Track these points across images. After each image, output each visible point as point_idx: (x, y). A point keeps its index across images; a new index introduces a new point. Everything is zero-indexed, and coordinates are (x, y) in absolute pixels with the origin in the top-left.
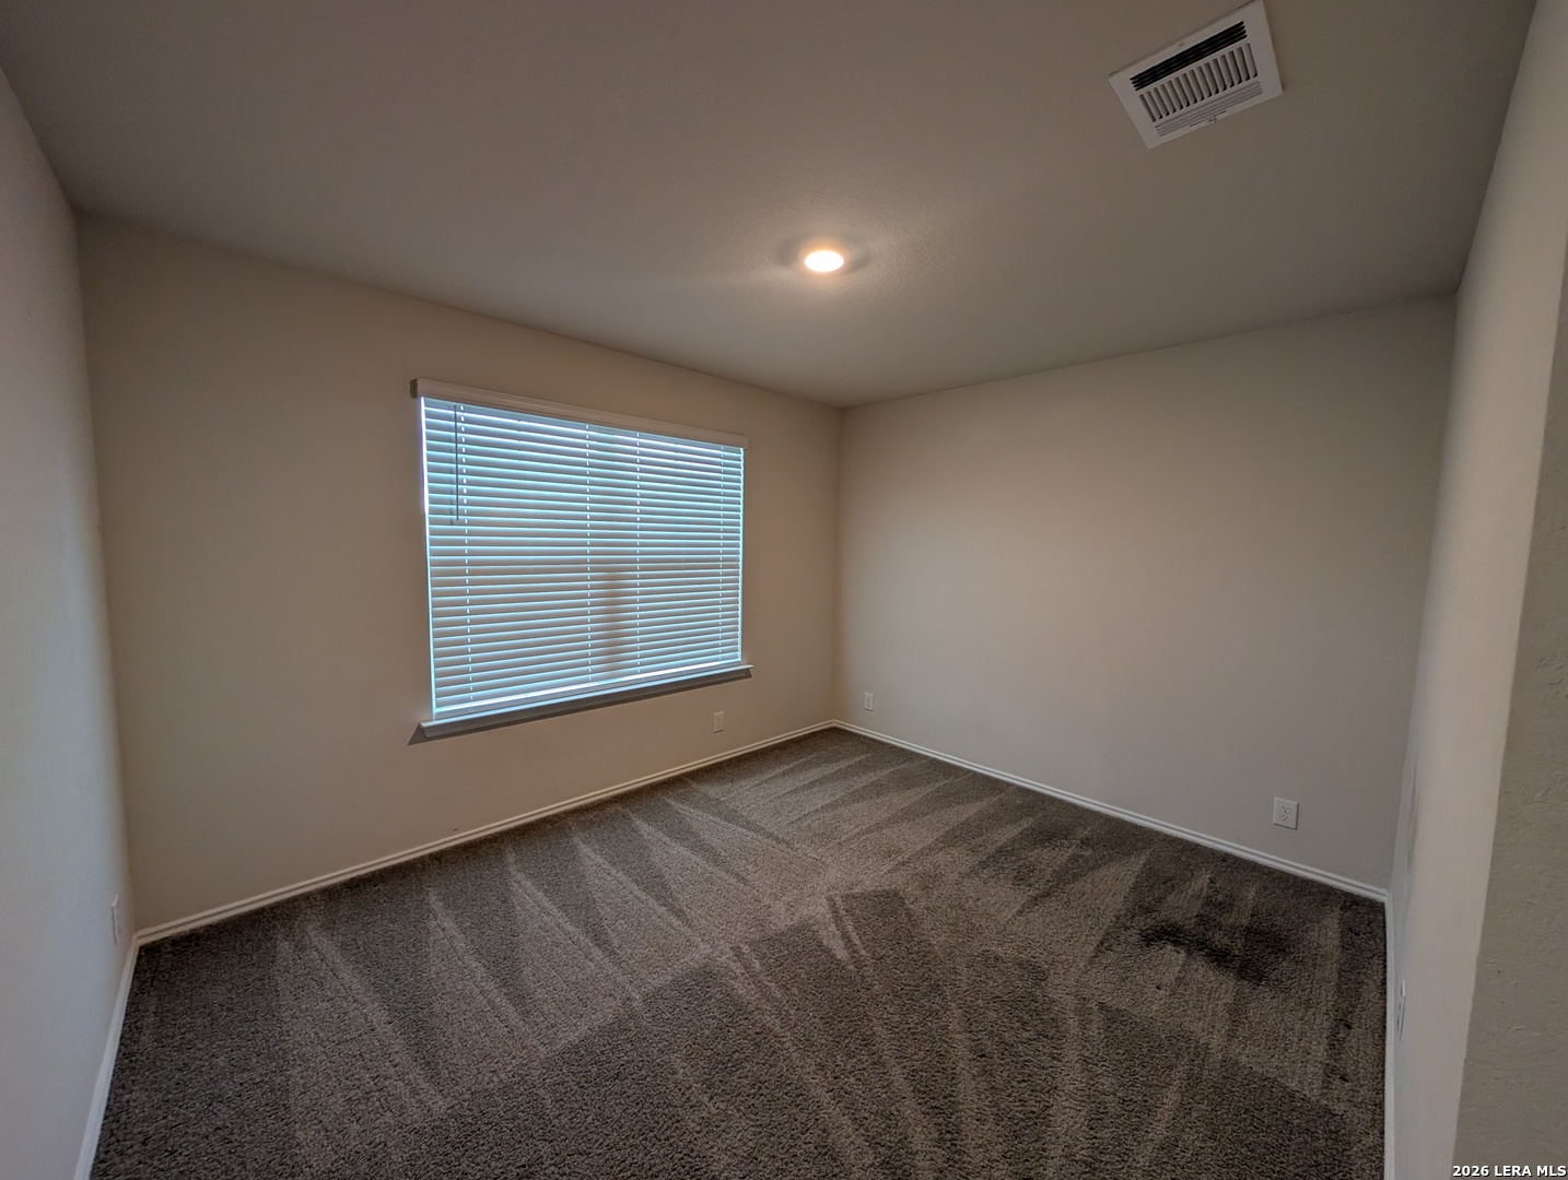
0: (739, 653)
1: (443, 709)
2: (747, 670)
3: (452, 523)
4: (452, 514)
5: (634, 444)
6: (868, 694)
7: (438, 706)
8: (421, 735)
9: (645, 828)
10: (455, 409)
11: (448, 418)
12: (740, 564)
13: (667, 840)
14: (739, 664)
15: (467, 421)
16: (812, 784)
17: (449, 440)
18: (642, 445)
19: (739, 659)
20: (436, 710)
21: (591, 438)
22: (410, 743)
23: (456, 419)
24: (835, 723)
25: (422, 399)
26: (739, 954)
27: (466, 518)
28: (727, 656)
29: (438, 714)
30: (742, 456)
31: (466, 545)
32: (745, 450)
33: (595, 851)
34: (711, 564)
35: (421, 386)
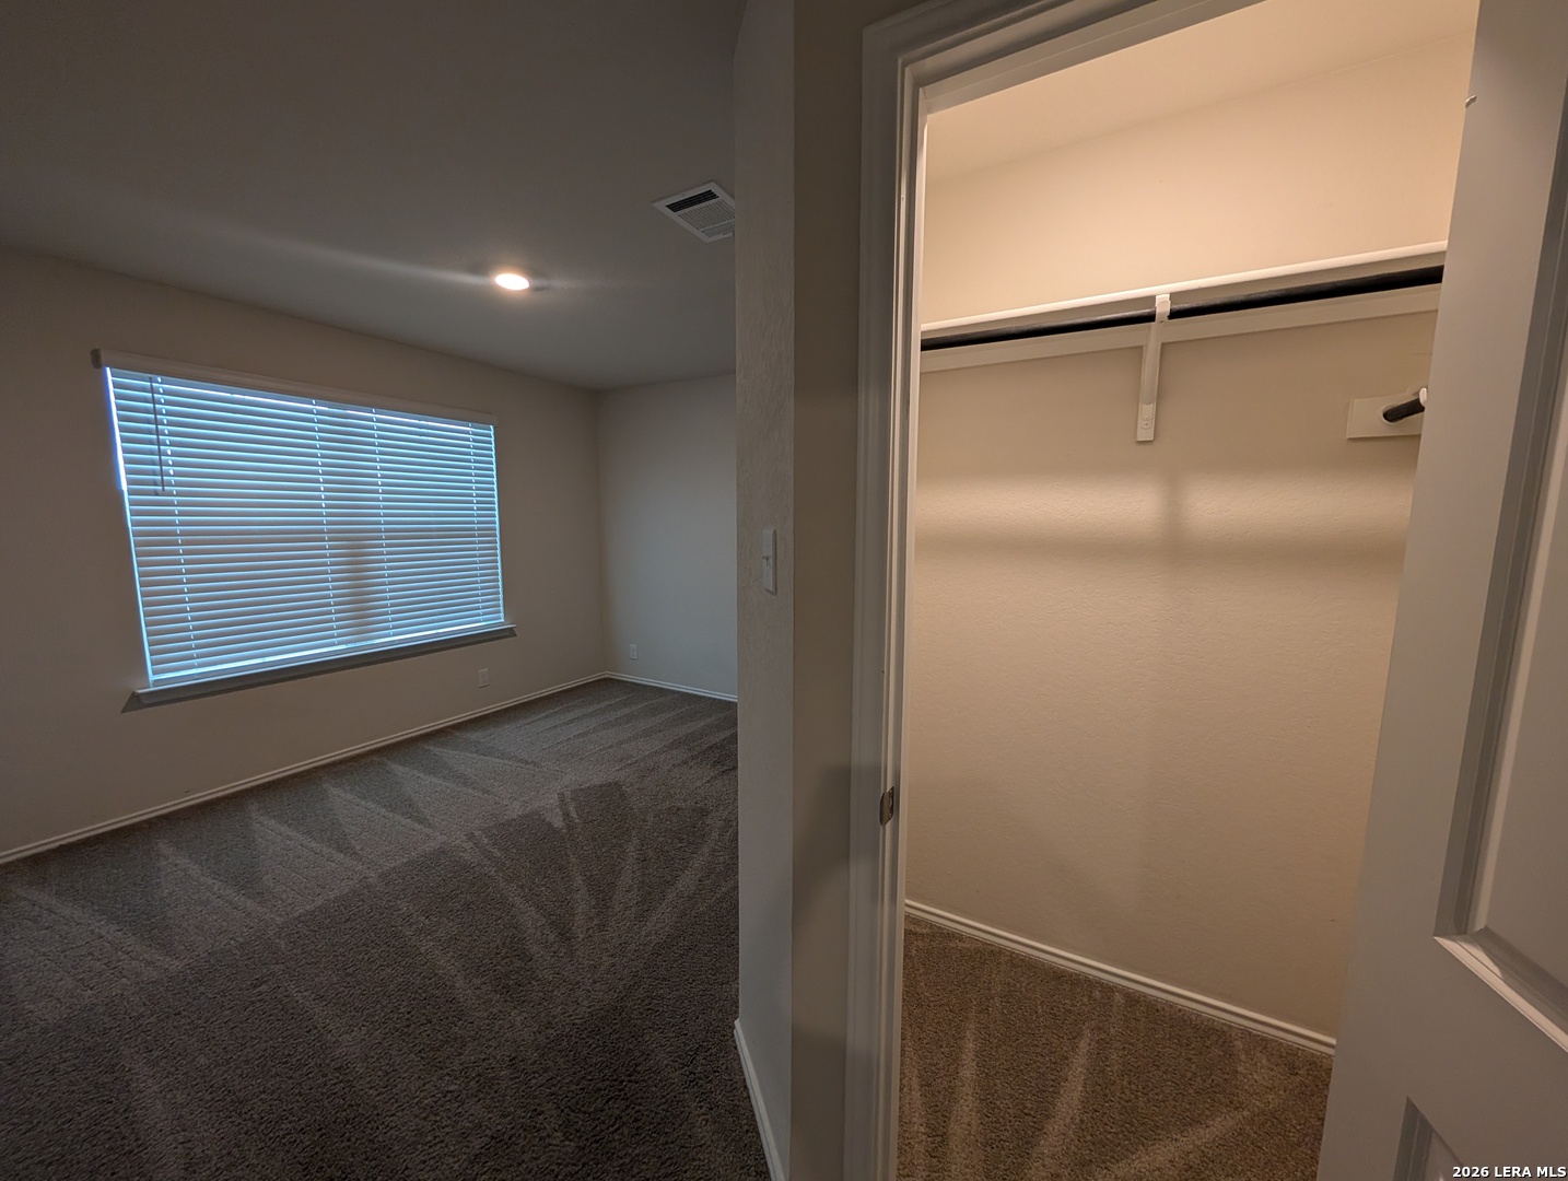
0: (502, 615)
1: (159, 674)
2: (511, 628)
3: (156, 494)
4: (156, 485)
5: (371, 420)
6: (633, 646)
7: (155, 673)
8: (137, 702)
9: (398, 769)
10: (151, 380)
11: (144, 390)
12: (498, 533)
13: (422, 775)
14: (502, 624)
15: (166, 392)
16: (571, 721)
17: (146, 411)
18: (379, 421)
19: (502, 620)
20: (152, 678)
21: (319, 413)
22: (124, 711)
23: (152, 390)
24: (607, 674)
25: (108, 369)
26: (471, 836)
27: (175, 489)
28: (487, 616)
29: (155, 681)
30: (492, 433)
31: (176, 515)
32: (495, 428)
33: (345, 791)
34: (467, 532)
35: (104, 355)
